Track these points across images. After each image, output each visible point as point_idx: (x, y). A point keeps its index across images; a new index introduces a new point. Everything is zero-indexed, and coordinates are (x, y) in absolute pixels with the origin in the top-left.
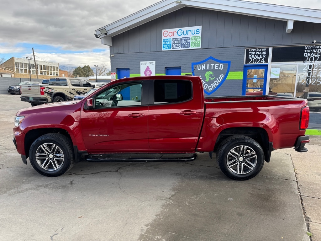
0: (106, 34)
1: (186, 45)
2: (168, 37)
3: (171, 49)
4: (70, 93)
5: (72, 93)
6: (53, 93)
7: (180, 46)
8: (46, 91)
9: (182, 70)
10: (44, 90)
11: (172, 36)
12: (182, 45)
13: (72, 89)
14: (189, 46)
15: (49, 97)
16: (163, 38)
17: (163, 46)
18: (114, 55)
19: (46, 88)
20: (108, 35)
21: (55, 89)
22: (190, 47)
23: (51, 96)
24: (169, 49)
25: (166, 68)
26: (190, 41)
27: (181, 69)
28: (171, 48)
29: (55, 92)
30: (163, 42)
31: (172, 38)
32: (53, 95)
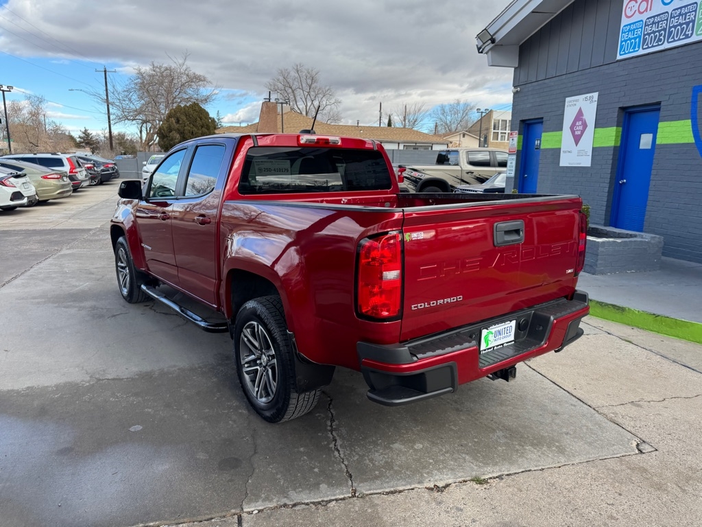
0: (493, 41)
1: (682, 29)
2: (637, 17)
3: (641, 52)
4: (459, 181)
5: (465, 180)
6: (420, 179)
7: (664, 37)
8: (407, 176)
9: (662, 113)
10: (404, 174)
11: (646, 10)
12: (670, 33)
13: (468, 173)
14: (690, 32)
15: (412, 187)
16: (625, 21)
17: (622, 46)
18: (519, 89)
19: (407, 170)
20: (497, 41)
21: (427, 172)
22: (692, 34)
23: (416, 186)
24: (634, 51)
25: (623, 109)
26: (695, 17)
27: (659, 109)
28: (639, 47)
29: (424, 177)
30: (622, 33)
31: (644, 17)
32: (420, 183)
